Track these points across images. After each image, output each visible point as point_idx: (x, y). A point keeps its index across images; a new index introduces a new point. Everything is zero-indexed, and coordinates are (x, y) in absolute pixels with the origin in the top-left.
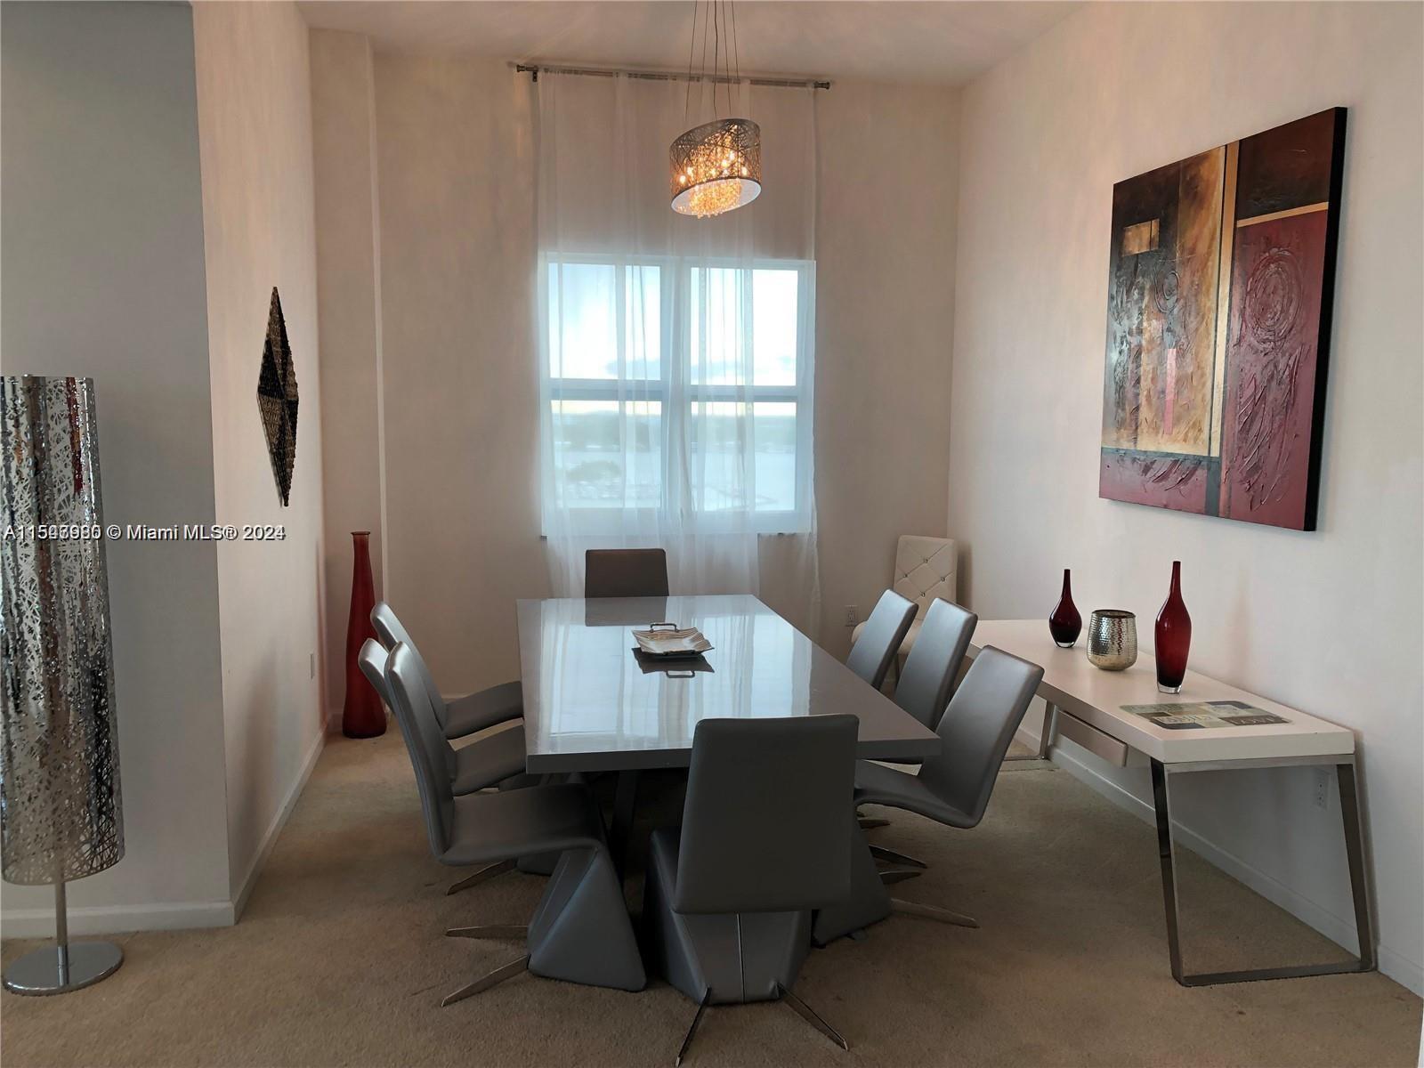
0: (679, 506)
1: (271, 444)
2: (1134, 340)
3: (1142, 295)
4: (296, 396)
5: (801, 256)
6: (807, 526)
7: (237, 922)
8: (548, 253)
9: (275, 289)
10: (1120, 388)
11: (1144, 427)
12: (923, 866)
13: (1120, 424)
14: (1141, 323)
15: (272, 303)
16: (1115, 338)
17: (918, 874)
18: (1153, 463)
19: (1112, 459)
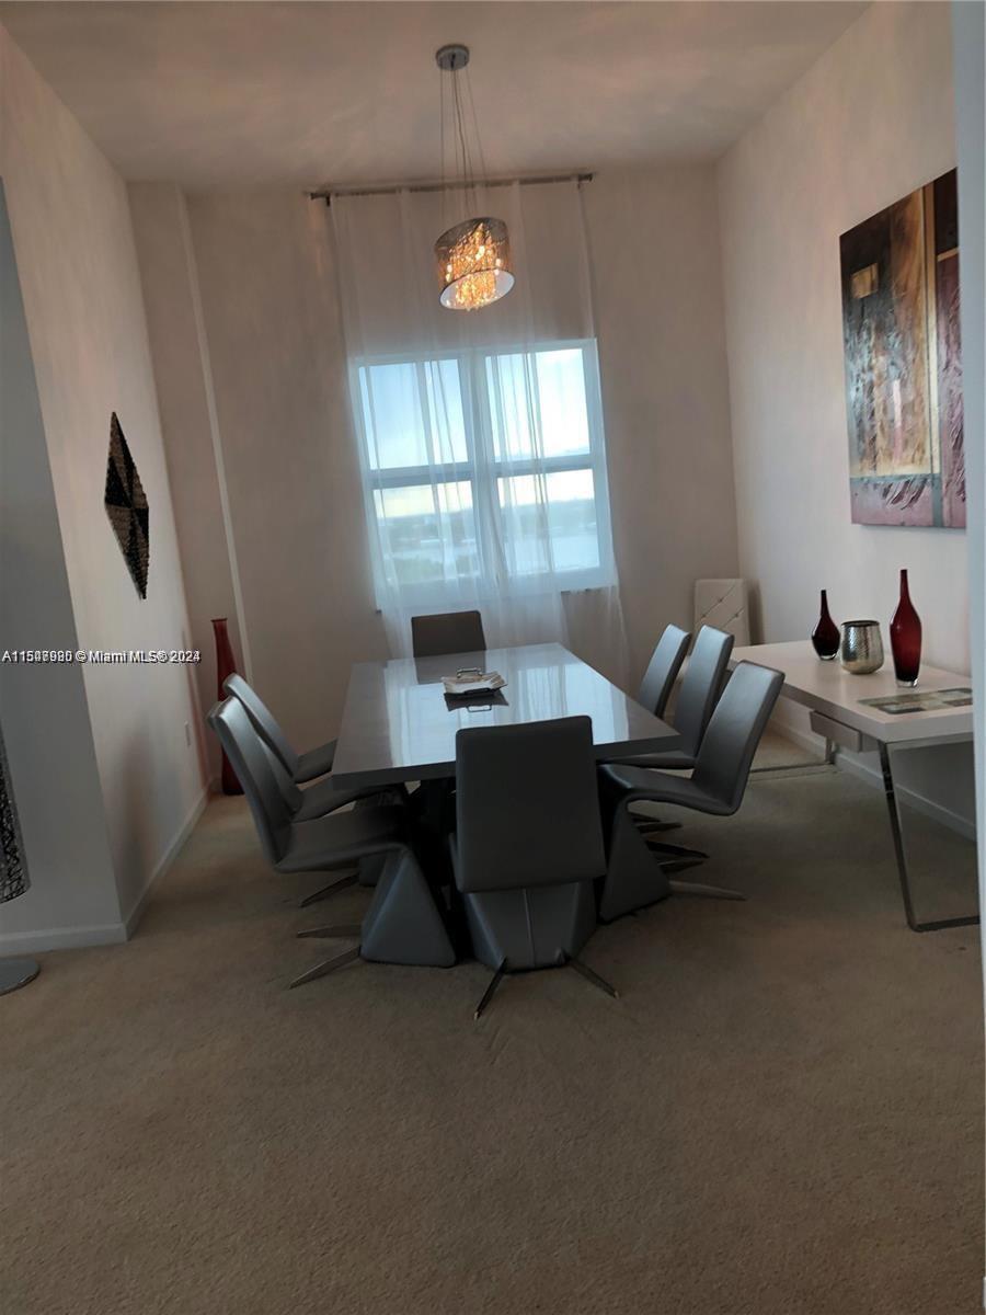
0: (494, 572)
1: (122, 545)
2: (867, 377)
3: (869, 334)
4: (146, 504)
5: (581, 336)
6: (610, 580)
7: (129, 939)
8: (357, 359)
9: (114, 414)
10: (860, 423)
11: (880, 455)
12: (704, 855)
13: (863, 455)
14: (870, 360)
15: (112, 426)
16: (852, 377)
17: (700, 863)
18: (890, 486)
19: (859, 486)
